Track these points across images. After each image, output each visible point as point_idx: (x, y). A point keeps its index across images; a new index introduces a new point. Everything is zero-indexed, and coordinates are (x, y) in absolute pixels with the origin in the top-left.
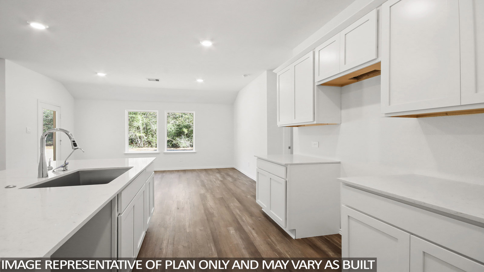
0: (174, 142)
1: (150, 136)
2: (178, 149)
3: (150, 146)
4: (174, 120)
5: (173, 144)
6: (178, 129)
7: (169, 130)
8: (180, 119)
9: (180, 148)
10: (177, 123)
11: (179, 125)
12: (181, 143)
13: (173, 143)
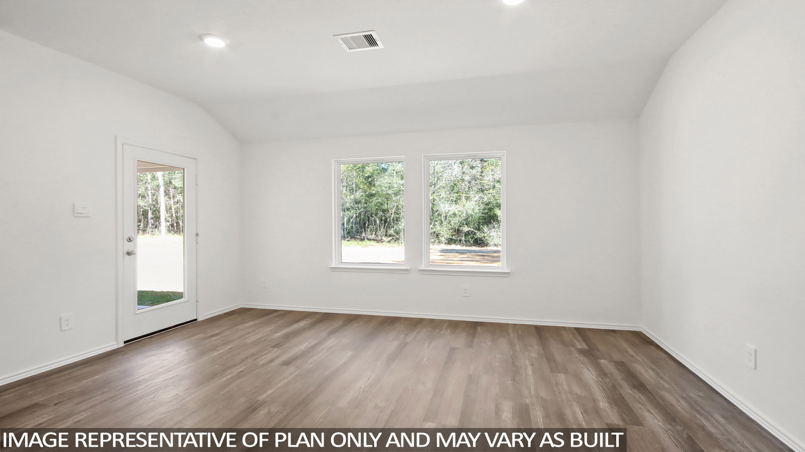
0: (479, 235)
1: (436, 223)
2: (485, 248)
3: (437, 241)
4: (480, 195)
5: (476, 239)
6: (486, 211)
7: (470, 212)
8: (491, 191)
9: (490, 246)
10: (486, 199)
11: (487, 204)
12: (492, 238)
13: (476, 237)
